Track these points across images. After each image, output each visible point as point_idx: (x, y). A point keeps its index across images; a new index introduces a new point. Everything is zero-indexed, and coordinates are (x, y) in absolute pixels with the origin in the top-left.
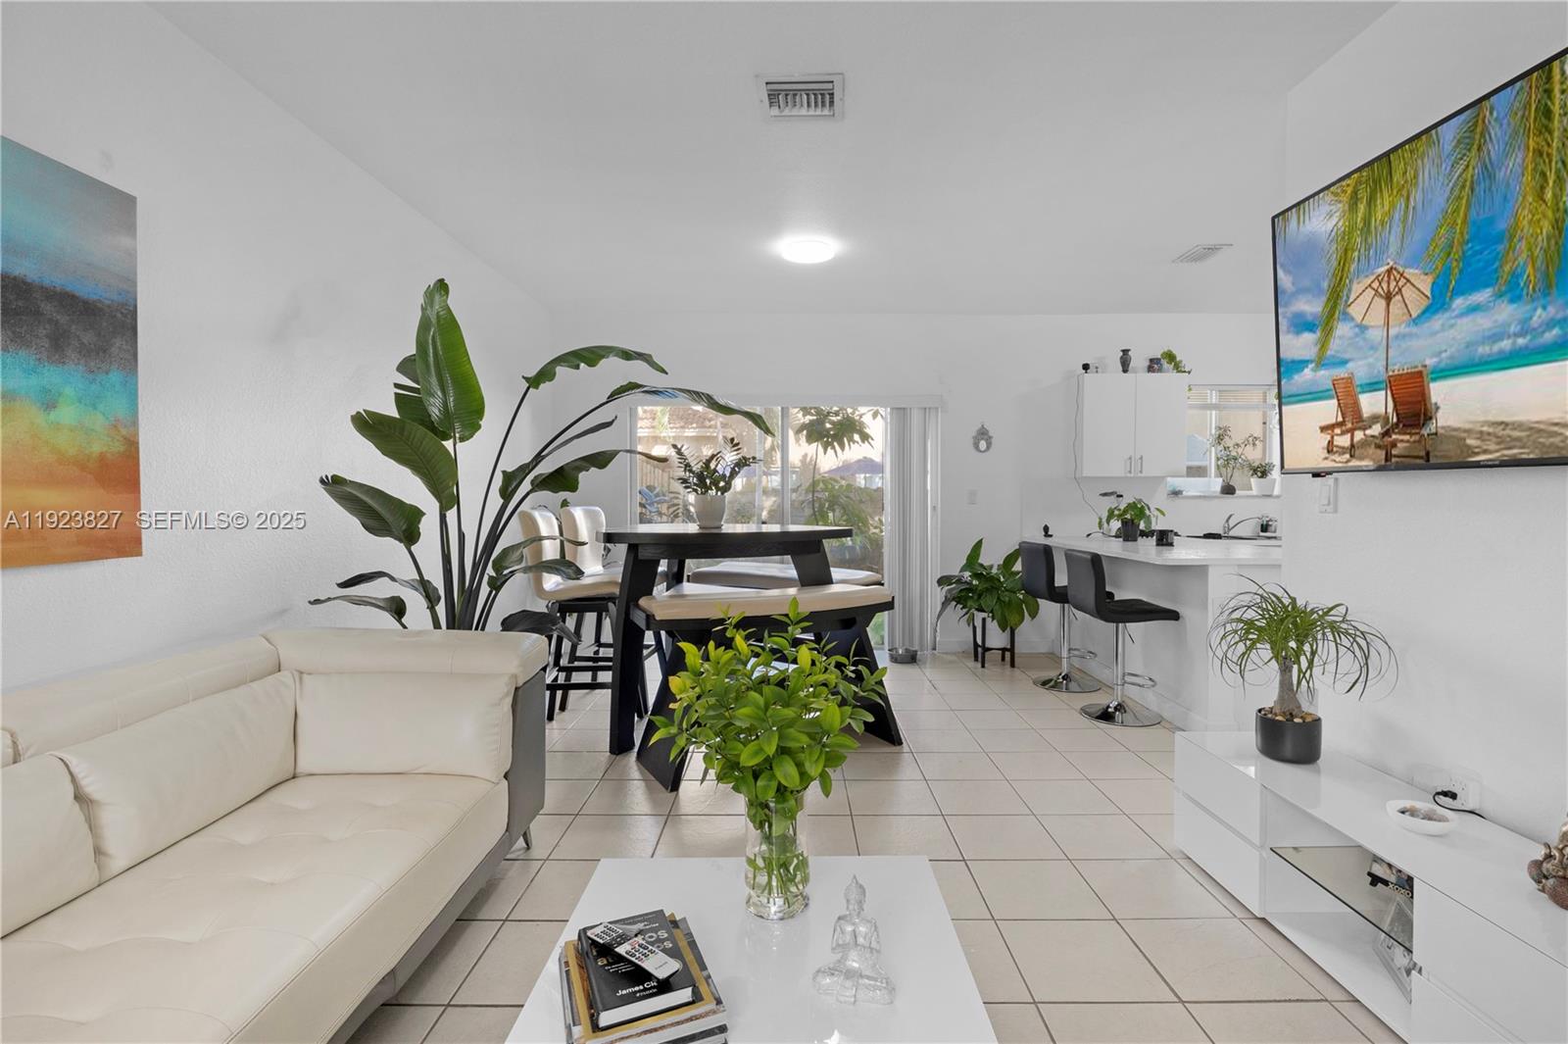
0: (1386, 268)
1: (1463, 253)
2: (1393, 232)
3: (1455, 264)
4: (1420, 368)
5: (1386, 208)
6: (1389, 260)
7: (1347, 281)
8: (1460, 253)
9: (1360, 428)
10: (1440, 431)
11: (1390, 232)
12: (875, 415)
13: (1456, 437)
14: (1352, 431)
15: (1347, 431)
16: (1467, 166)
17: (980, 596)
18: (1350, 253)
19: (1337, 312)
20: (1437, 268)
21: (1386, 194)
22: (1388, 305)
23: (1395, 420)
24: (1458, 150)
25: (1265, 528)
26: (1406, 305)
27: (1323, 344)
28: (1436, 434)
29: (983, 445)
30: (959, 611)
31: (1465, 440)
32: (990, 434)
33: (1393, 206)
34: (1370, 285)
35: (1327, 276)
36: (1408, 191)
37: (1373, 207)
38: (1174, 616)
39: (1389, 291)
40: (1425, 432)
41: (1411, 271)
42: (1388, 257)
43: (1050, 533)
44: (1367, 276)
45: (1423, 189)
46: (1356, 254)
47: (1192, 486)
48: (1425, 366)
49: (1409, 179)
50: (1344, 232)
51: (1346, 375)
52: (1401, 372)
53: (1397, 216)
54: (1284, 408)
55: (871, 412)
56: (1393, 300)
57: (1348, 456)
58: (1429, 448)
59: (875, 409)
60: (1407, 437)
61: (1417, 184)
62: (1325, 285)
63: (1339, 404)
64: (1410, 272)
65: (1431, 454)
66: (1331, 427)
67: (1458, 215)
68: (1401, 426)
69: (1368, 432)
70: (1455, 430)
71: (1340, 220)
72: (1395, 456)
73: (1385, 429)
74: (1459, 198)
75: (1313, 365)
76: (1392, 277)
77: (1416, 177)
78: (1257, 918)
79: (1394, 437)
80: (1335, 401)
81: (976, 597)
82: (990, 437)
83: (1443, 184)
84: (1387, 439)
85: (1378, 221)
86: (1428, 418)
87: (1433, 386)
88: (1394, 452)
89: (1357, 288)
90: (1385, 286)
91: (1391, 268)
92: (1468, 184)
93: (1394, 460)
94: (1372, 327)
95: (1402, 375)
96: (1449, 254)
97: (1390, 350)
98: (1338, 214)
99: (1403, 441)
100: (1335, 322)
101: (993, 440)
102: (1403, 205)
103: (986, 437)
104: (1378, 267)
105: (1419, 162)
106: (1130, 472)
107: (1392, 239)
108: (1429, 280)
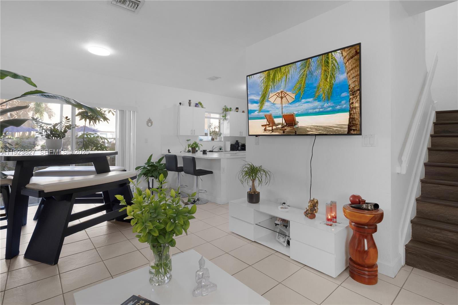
0: (281, 91)
1: (304, 90)
2: (282, 83)
3: (302, 92)
4: (292, 114)
5: (280, 77)
6: (281, 89)
7: (268, 93)
8: (303, 90)
9: (275, 126)
10: (299, 127)
11: (281, 83)
12: (109, 112)
13: (304, 129)
14: (272, 126)
15: (271, 126)
16: (305, 71)
17: (152, 172)
18: (268, 87)
19: (265, 100)
20: (296, 92)
21: (279, 74)
22: (282, 99)
23: (285, 124)
24: (301, 67)
25: (220, 149)
26: (287, 100)
27: (261, 107)
28: (298, 127)
29: (150, 124)
30: (145, 178)
31: (306, 129)
32: (152, 121)
33: (281, 77)
34: (275, 95)
35: (261, 91)
36: (287, 74)
37: (275, 76)
38: (211, 172)
39: (282, 96)
40: (295, 127)
41: (289, 92)
42: (281, 88)
43: (170, 152)
44: (274, 92)
45: (291, 74)
46: (270, 87)
47: (205, 138)
48: (294, 113)
49: (286, 71)
50: (266, 81)
51: (269, 114)
52: (287, 114)
53: (283, 79)
54: (249, 121)
55: (108, 111)
56: (283, 99)
57: (271, 132)
58: (296, 130)
59: (110, 109)
60: (290, 128)
61: (289, 73)
62: (261, 93)
63: (267, 120)
64: (287, 93)
65: (297, 132)
66: (266, 125)
67: (302, 81)
68: (287, 126)
69: (277, 127)
70: (304, 127)
71: (264, 78)
72: (286, 132)
73: (282, 126)
74: (302, 78)
75: (258, 111)
76: (283, 93)
77: (289, 71)
78: (253, 242)
79: (285, 128)
80: (266, 120)
81: (151, 173)
82: (152, 122)
83: (297, 74)
84: (283, 128)
85: (277, 80)
86: (295, 124)
87: (296, 118)
88: (285, 131)
89: (271, 95)
90: (280, 95)
91: (282, 91)
92: (305, 75)
93: (285, 133)
94: (277, 104)
95: (287, 115)
96: (300, 90)
97: (283, 110)
98: (263, 77)
99: (288, 129)
100: (265, 102)
101: (153, 123)
102: (285, 77)
103: (151, 122)
104: (278, 91)
105: (290, 68)
106: (192, 134)
107: (282, 85)
108: (294, 95)
